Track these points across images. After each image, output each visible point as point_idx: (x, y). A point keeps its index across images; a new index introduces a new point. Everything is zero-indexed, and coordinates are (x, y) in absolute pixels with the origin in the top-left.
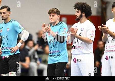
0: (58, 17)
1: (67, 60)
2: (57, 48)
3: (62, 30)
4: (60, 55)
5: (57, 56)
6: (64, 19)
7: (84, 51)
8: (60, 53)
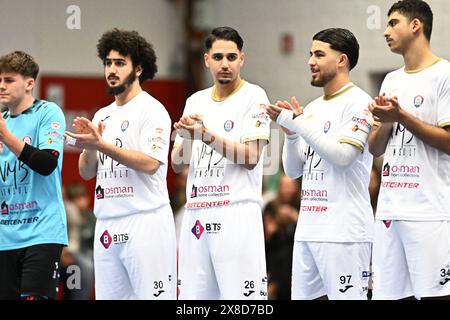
0: (30, 84)
1: (63, 237)
2: (29, 194)
3: (46, 128)
4: (40, 218)
5: (29, 221)
6: (55, 91)
7: (136, 202)
8: (37, 210)
